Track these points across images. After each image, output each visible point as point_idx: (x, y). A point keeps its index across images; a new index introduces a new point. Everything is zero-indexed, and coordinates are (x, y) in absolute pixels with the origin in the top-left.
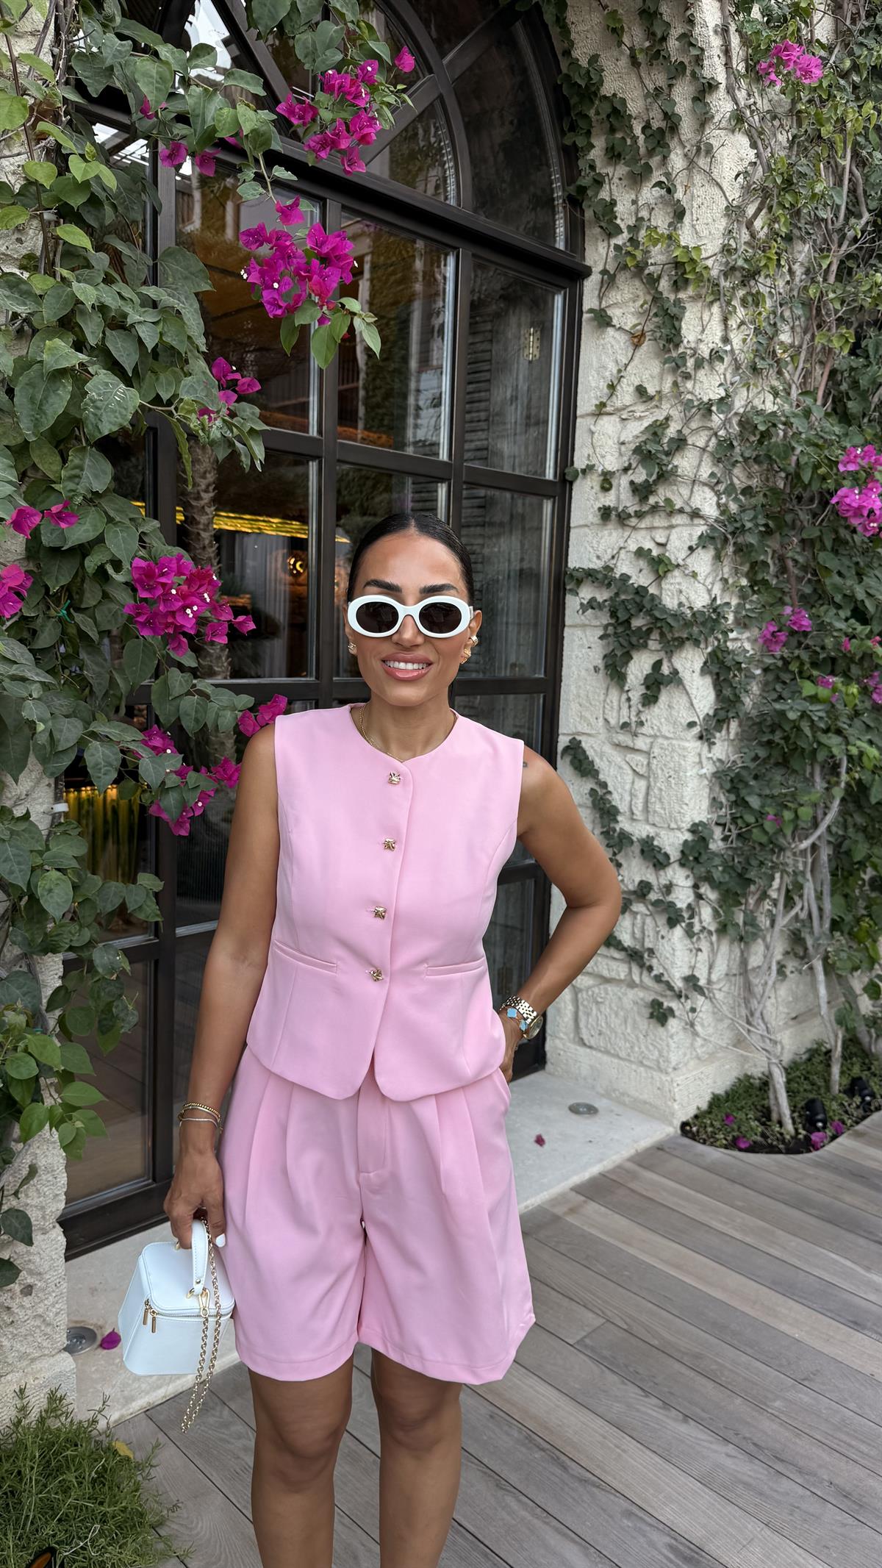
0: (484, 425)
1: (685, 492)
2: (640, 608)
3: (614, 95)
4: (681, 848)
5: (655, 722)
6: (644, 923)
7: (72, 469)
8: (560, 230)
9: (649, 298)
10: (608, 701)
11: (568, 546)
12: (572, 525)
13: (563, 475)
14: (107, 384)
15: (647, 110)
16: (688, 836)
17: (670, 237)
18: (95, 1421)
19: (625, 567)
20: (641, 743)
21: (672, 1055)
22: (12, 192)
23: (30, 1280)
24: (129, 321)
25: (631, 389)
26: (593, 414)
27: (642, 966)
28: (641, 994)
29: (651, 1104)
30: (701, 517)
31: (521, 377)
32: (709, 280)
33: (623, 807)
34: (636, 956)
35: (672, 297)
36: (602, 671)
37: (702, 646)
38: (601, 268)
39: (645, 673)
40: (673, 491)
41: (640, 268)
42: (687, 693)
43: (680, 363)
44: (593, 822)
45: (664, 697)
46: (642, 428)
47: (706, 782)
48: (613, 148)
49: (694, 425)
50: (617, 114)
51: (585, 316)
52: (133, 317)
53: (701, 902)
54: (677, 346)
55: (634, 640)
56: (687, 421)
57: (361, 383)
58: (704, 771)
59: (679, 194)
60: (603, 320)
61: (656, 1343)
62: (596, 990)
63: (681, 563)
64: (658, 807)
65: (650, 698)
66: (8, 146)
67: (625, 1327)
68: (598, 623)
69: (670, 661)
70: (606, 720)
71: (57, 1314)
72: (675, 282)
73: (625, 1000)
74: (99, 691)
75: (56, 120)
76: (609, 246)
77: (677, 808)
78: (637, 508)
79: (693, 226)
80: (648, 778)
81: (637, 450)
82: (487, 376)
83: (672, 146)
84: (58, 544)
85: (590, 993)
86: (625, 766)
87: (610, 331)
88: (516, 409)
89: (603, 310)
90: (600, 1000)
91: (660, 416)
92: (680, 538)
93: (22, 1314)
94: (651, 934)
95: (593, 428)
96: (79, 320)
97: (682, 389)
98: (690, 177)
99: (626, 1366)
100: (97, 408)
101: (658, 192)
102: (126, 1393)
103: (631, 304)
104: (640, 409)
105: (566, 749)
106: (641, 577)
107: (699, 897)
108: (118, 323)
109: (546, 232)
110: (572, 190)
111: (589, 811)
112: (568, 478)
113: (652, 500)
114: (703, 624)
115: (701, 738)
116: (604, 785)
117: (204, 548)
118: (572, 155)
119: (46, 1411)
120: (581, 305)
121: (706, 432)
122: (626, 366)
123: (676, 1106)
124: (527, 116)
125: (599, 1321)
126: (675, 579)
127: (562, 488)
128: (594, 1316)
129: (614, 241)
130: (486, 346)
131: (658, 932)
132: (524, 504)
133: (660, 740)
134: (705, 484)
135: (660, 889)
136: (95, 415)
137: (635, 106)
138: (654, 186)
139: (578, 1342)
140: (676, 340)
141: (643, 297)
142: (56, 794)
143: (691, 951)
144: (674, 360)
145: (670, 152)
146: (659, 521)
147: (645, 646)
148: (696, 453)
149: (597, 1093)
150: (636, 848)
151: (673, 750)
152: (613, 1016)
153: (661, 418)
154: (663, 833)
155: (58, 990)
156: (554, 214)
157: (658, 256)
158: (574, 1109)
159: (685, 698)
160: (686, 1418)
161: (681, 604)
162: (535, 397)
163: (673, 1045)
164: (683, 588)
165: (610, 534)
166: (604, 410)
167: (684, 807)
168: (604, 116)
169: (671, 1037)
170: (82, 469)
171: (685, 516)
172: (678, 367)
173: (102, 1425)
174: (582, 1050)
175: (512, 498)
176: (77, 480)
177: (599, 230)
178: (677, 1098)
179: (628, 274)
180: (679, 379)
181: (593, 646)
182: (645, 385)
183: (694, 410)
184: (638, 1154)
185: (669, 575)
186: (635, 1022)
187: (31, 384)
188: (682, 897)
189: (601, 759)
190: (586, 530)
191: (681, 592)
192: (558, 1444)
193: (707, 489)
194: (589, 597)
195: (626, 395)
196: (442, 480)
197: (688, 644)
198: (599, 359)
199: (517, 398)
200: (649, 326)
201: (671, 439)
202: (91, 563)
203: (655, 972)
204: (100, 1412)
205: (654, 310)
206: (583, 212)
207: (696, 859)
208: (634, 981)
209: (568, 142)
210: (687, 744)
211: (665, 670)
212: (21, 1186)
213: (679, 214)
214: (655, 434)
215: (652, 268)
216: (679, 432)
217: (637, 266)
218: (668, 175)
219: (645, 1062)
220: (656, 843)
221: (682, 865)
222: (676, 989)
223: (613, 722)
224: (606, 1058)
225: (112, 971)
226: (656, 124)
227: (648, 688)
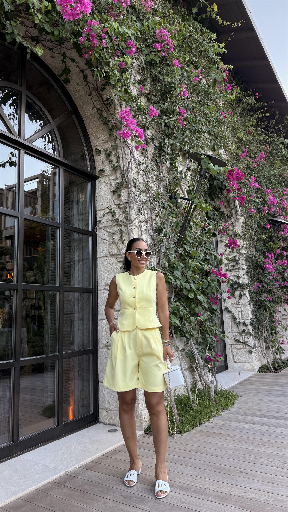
2: (236, 284)
3: (222, 211)
4: (249, 323)
5: (241, 302)
6: (245, 337)
10: (232, 300)
15: (228, 213)
17: (233, 230)
19: (233, 278)
20: (240, 306)
21: (253, 360)
25: (229, 252)
27: (245, 345)
28: (246, 350)
29: (251, 369)
30: (245, 270)
32: (240, 236)
33: (237, 317)
36: (230, 295)
37: (248, 289)
39: (238, 294)
40: (239, 266)
42: (246, 297)
44: (232, 321)
45: (242, 298)
46: (231, 257)
47: (251, 312)
49: (241, 257)
53: (254, 331)
63: (242, 277)
64: (244, 316)
68: (228, 287)
73: (243, 352)
78: (233, 269)
79: (236, 229)
80: (241, 312)
85: (235, 352)
86: (237, 310)
87: (223, 243)
89: (221, 240)
90: (238, 353)
92: (241, 273)
98: (235, 222)
103: (227, 239)
104: (231, 254)
105: (225, 309)
106: (236, 279)
113: (235, 267)
114: (247, 286)
115: (249, 304)
116: (233, 314)
123: (255, 369)
131: (248, 338)
133: (242, 305)
134: (244, 265)
135: (247, 330)
143: (254, 340)
145: (231, 219)
146: (237, 270)
147: (237, 290)
148: (242, 260)
150: (241, 324)
151: (246, 306)
152: (241, 355)
153: (235, 255)
154: (246, 321)
161: (243, 283)
164: (243, 280)
165: (228, 273)
167: (249, 316)
169: (253, 356)
171: (241, 270)
174: (235, 364)
183: (241, 254)
186: (245, 356)
189: (232, 310)
197: (245, 289)
201: (237, 259)
203: (248, 345)
207: (252, 324)
208: (244, 348)
211: (242, 293)
213: (234, 227)
215: (230, 234)
218: (231, 222)
219: (249, 362)
222: (252, 347)
223: (233, 303)
224: (241, 363)
227: (239, 297)
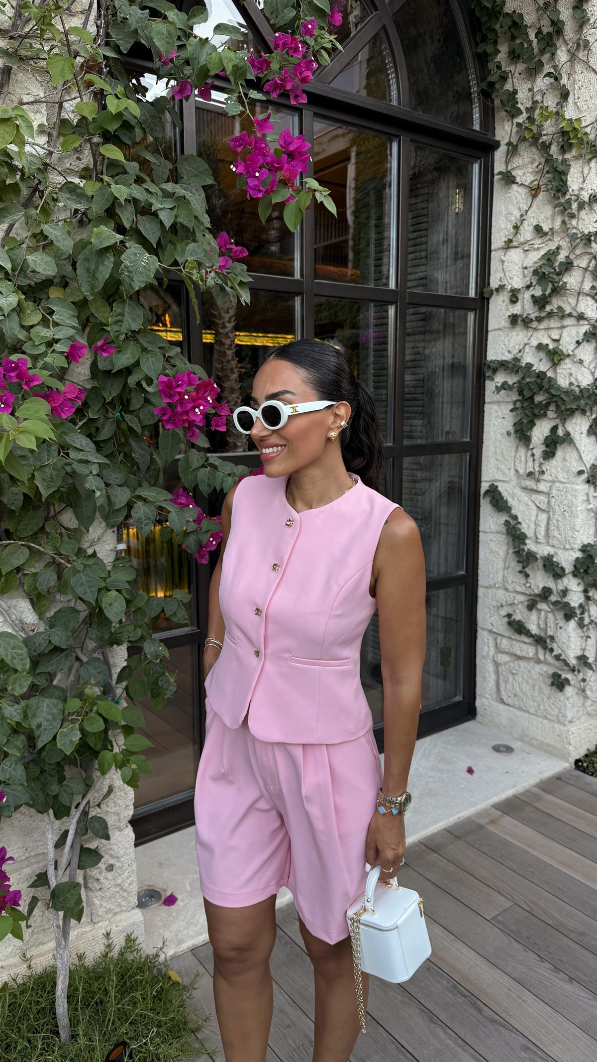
0: (423, 260)
1: (572, 301)
2: (541, 388)
3: (514, 12)
4: (573, 563)
5: (553, 471)
6: (546, 618)
7: (116, 316)
8: (476, 116)
9: (543, 160)
10: (518, 456)
11: (486, 345)
12: (489, 329)
13: (482, 293)
14: (135, 254)
15: (539, 20)
16: (579, 555)
17: (557, 113)
18: (157, 956)
19: (529, 358)
20: (542, 487)
21: (568, 712)
22: (72, 125)
23: (111, 862)
24: (154, 209)
25: (531, 228)
26: (503, 248)
27: (545, 648)
28: (545, 668)
29: (552, 746)
30: (586, 319)
31: (450, 225)
32: (587, 143)
33: (530, 533)
34: (541, 641)
35: (560, 158)
36: (513, 435)
37: (588, 414)
38: (507, 141)
39: (545, 435)
40: (563, 301)
41: (536, 138)
42: (577, 449)
43: (566, 207)
44: (508, 544)
45: (559, 453)
46: (540, 256)
47: (593, 514)
48: (514, 51)
49: (578, 252)
50: (516, 25)
51: (496, 177)
52: (156, 206)
53: (590, 602)
54: (564, 194)
55: (536, 411)
56: (573, 249)
57: (350, 236)
58: (591, 506)
59: (564, 81)
60: (509, 179)
61: (550, 922)
62: (512, 665)
63: (571, 353)
64: (556, 533)
65: (549, 454)
66: (68, 93)
67: (528, 909)
68: (510, 400)
69: (563, 426)
70: (517, 471)
71: (130, 884)
72: (562, 147)
73: (533, 672)
74: (143, 468)
75: (100, 72)
76: (513, 124)
77: (570, 533)
78: (537, 314)
79: (575, 103)
80: (548, 512)
81: (535, 272)
82: (424, 226)
83: (558, 45)
84: (108, 368)
85: (507, 667)
86: (531, 504)
87: (515, 187)
88: (447, 248)
89: (509, 172)
90: (514, 672)
91: (552, 246)
92: (569, 335)
93: (107, 883)
94: (552, 625)
95: (503, 258)
96: (118, 211)
97: (568, 226)
98: (572, 67)
99: (528, 938)
100: (130, 272)
101: (548, 80)
102: (179, 937)
103: (530, 166)
104: (537, 242)
105: (487, 492)
106: (541, 365)
107: (588, 598)
108: (146, 211)
109: (467, 118)
110: (484, 85)
111: (504, 536)
112: (486, 296)
113: (548, 308)
114: (589, 397)
115: (588, 482)
116: (515, 518)
117: (229, 361)
118: (483, 59)
119: (124, 948)
120: (493, 169)
121: (588, 257)
122: (527, 211)
123: (571, 748)
124: (450, 35)
125: (508, 904)
126: (567, 364)
127: (481, 304)
128: (506, 900)
129: (516, 120)
130: (424, 205)
131: (557, 624)
132: (454, 316)
133: (557, 484)
134: (587, 295)
135: (558, 593)
136: (129, 277)
137: (530, 18)
138: (545, 76)
139: (493, 918)
140: (563, 190)
141: (539, 159)
142: (118, 537)
143: (582, 637)
144: (562, 204)
145: (556, 49)
146: (553, 323)
147: (545, 415)
148: (581, 272)
149: (514, 737)
150: (540, 563)
151: (567, 492)
152: (525, 683)
153: (554, 248)
154: (560, 552)
155: (124, 668)
156: (471, 104)
157: (549, 128)
158: (497, 749)
159: (575, 453)
160: (571, 979)
161: (571, 384)
162: (460, 239)
163: (569, 705)
164: (573, 372)
165: (518, 335)
166: (511, 244)
167: (576, 533)
168: (507, 28)
169: (568, 699)
170: (123, 315)
171: (573, 319)
172: (565, 209)
173: (162, 958)
174: (502, 707)
175: (445, 312)
176: (120, 324)
177: (505, 113)
178: (572, 742)
179: (527, 144)
180: (567, 219)
181: (506, 416)
182: (541, 225)
183: (578, 241)
184: (542, 782)
185: (562, 362)
186: (540, 688)
187: (87, 260)
188: (575, 599)
189: (513, 499)
190: (500, 332)
191: (571, 374)
192: (476, 993)
193: (589, 298)
194: (503, 381)
195: (527, 232)
196: (391, 303)
197: (577, 413)
198: (507, 208)
199: (447, 241)
200: (543, 181)
201: (561, 263)
202: (132, 381)
203: (555, 653)
204: (161, 949)
205: (547, 169)
206: (493, 100)
207: (586, 571)
208: (539, 659)
209: (480, 50)
210: (577, 487)
211: (560, 432)
212: (103, 799)
213: (565, 95)
214: (549, 260)
215: (544, 138)
216: (567, 257)
217: (533, 137)
218: (555, 67)
219: (548, 716)
220: (554, 559)
221: (575, 575)
222: (571, 665)
223: (521, 471)
224: (519, 713)
225: (156, 657)
226: (545, 30)
227: (547, 446)
